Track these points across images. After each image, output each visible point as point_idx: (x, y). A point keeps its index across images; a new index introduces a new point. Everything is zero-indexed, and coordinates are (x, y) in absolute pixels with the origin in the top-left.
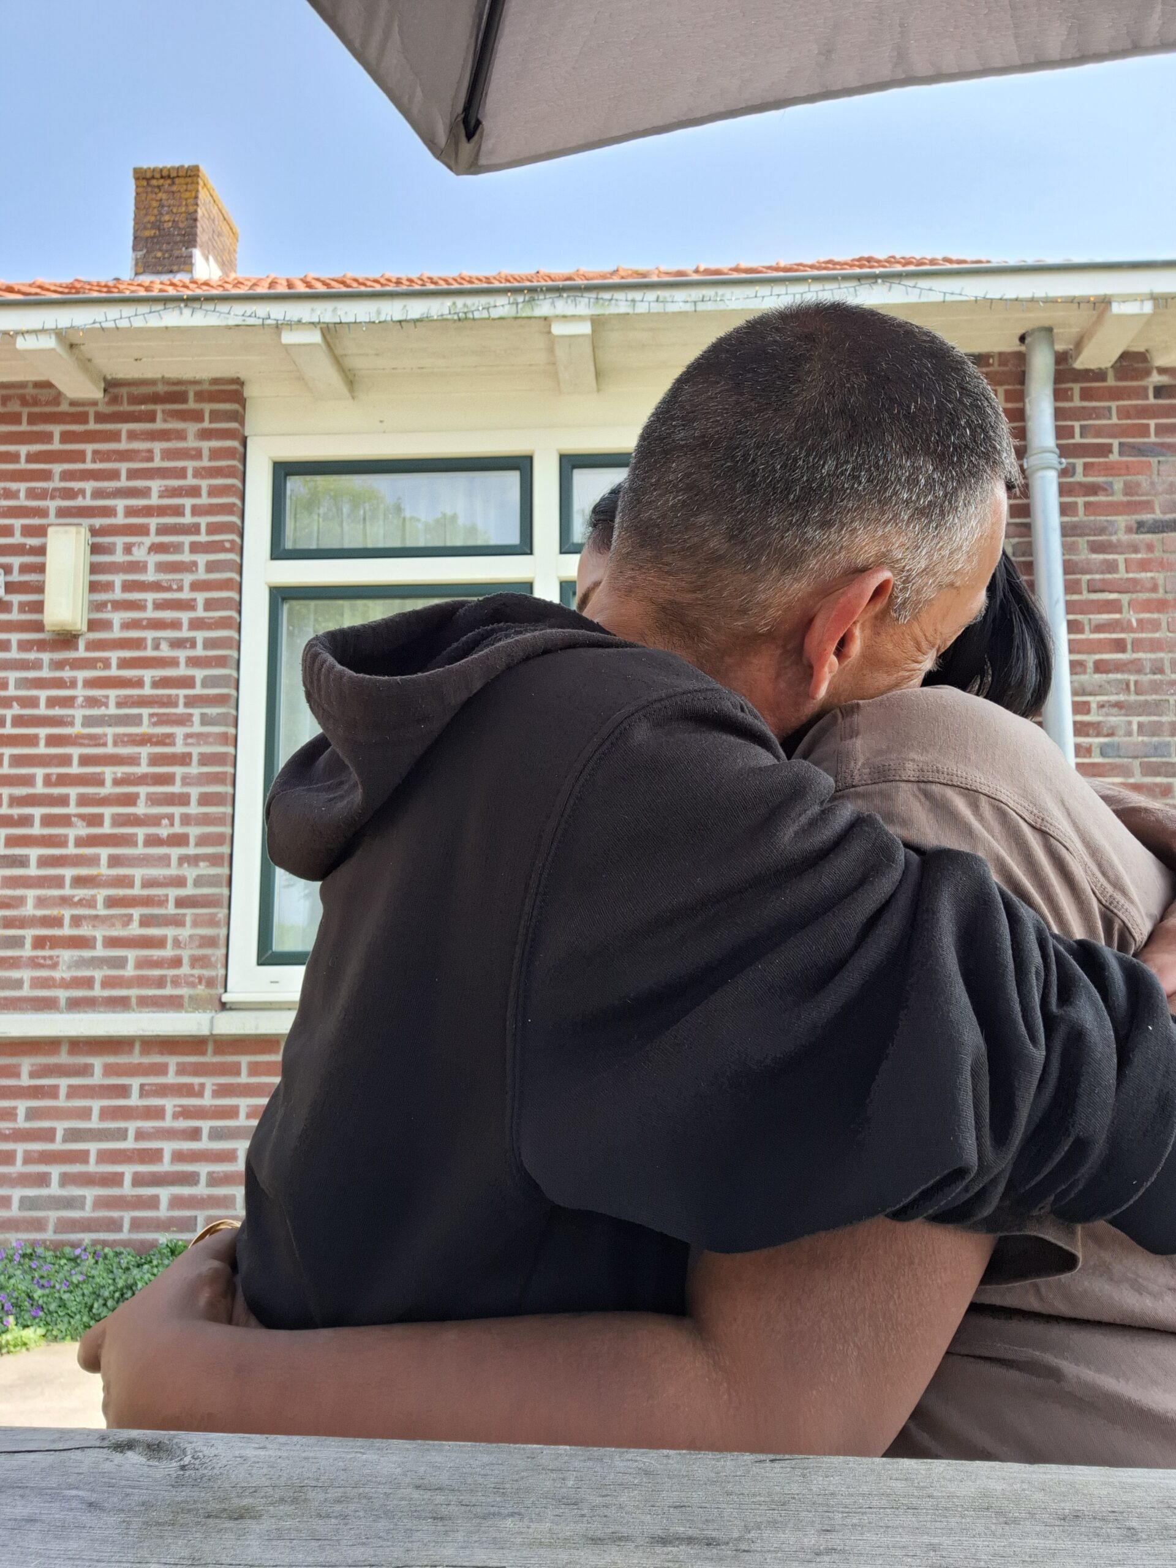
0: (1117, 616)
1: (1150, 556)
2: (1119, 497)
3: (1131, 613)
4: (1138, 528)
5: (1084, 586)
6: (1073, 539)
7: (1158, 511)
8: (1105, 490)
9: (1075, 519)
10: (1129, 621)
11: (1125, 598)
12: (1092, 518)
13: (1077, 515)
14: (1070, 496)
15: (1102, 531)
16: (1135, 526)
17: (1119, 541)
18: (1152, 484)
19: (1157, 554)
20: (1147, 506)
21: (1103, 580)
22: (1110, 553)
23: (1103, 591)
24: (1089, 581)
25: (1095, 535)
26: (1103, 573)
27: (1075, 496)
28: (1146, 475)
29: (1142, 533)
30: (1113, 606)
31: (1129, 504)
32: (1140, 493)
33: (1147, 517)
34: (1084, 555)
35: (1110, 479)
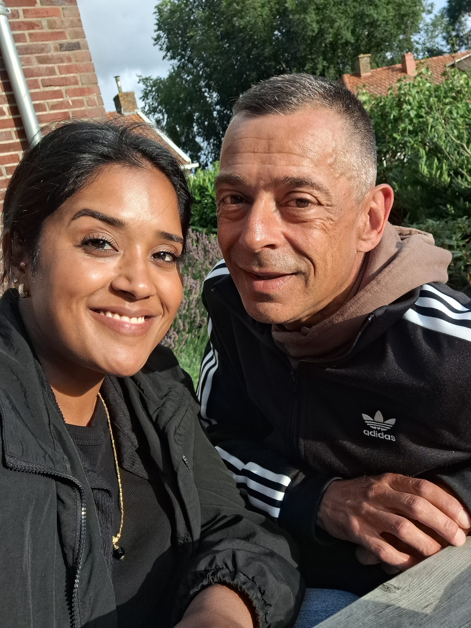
0: (61, 100)
1: (70, 64)
2: (46, 30)
3: (68, 97)
4: (61, 48)
5: (40, 83)
6: (28, 56)
7: (68, 38)
8: (38, 26)
9: (25, 44)
10: (68, 102)
11: (63, 89)
12: (35, 43)
13: (26, 42)
14: (20, 30)
15: (42, 50)
16: (59, 47)
17: (52, 56)
18: (62, 21)
19: (73, 63)
20: (61, 35)
21: (49, 79)
22: (50, 63)
23: (51, 86)
24: (42, 80)
25: (39, 53)
26: (48, 75)
27: (23, 30)
28: (58, 16)
29: (63, 51)
30: (58, 94)
31: (52, 34)
32: (57, 27)
33: (63, 41)
34: (35, 65)
35: (39, 19)
